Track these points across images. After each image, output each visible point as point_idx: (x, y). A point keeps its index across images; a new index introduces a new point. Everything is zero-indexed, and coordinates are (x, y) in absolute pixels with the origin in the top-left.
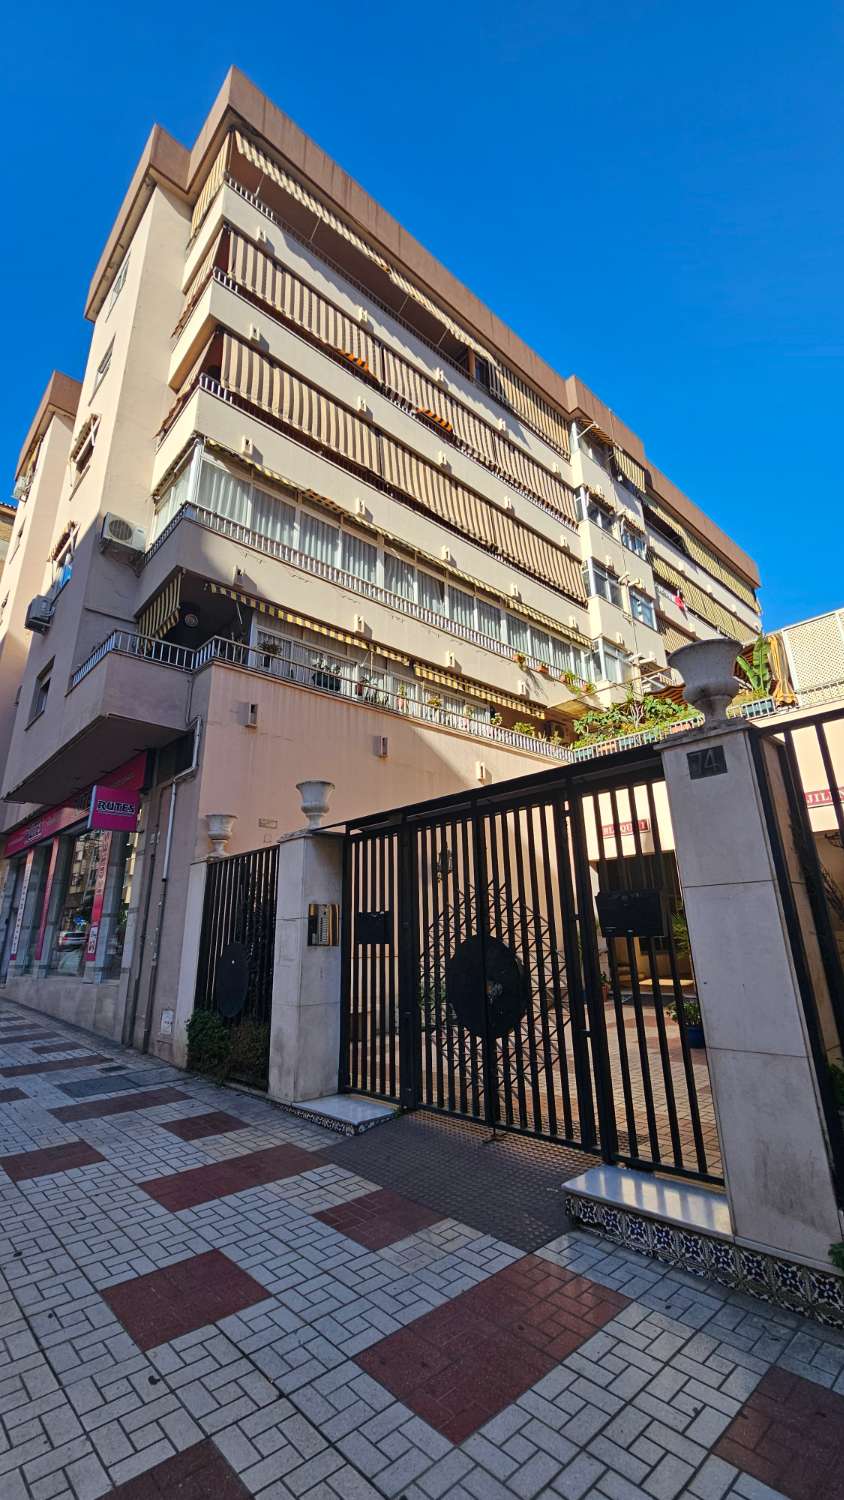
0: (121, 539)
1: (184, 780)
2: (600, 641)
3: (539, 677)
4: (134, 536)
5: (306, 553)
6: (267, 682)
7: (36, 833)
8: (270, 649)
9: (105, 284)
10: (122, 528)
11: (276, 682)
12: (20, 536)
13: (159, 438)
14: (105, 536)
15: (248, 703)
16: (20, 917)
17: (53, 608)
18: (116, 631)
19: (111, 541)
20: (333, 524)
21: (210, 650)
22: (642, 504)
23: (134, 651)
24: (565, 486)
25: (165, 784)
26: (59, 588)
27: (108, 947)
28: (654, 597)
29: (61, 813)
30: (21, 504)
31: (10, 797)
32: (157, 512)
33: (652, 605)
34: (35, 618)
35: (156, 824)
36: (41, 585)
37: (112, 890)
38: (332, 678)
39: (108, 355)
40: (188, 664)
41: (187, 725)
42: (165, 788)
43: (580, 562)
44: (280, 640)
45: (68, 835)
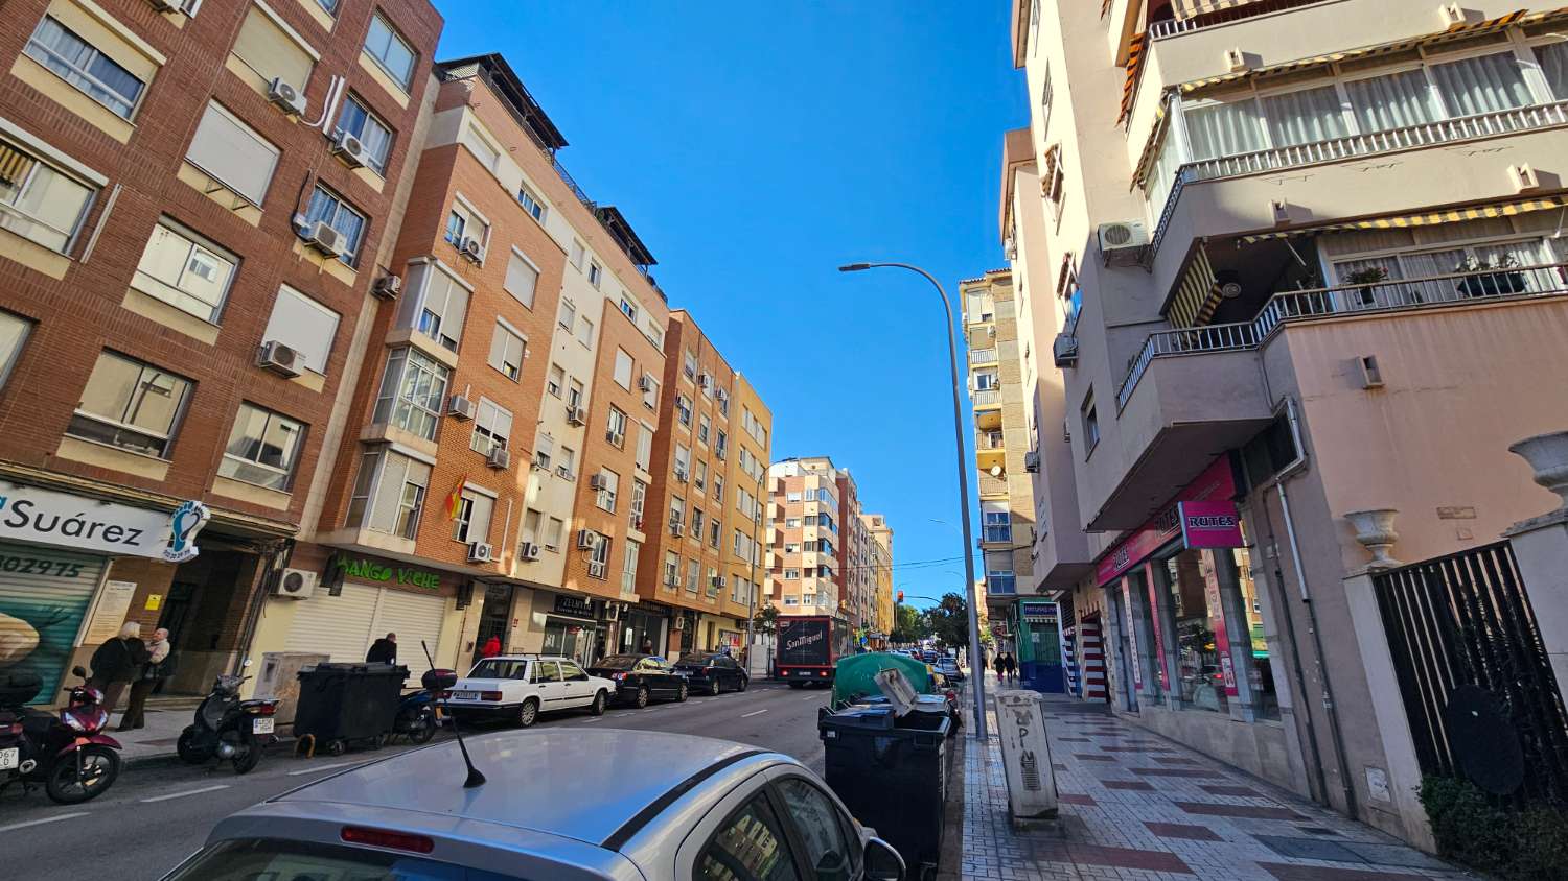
0: (1121, 243)
1: (1292, 475)
4: (1133, 234)
5: (1375, 129)
6: (1376, 322)
7: (1123, 560)
8: (1365, 281)
9: (1023, 25)
10: (1119, 232)
11: (1392, 318)
12: (1021, 290)
13: (1124, 123)
14: (1104, 249)
15: (1356, 360)
16: (1133, 645)
17: (1075, 340)
18: (1151, 336)
19: (1111, 250)
21: (1273, 311)
23: (1177, 349)
25: (1264, 486)
26: (1073, 320)
27: (1251, 681)
29: (1140, 537)
30: (1013, 262)
31: (1091, 528)
32: (1147, 198)
34: (1062, 356)
35: (1268, 535)
36: (1055, 324)
37: (1233, 615)
38: (1500, 276)
39: (1047, 84)
40: (1248, 339)
41: (1273, 411)
42: (1266, 492)
44: (1374, 261)
45: (1159, 559)
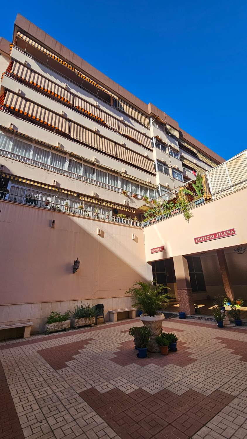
2: (159, 186)
3: (133, 199)
20: (48, 150)
22: (178, 142)
24: (147, 137)
28: (183, 171)
33: (182, 174)
38: (35, 200)
43: (153, 161)
